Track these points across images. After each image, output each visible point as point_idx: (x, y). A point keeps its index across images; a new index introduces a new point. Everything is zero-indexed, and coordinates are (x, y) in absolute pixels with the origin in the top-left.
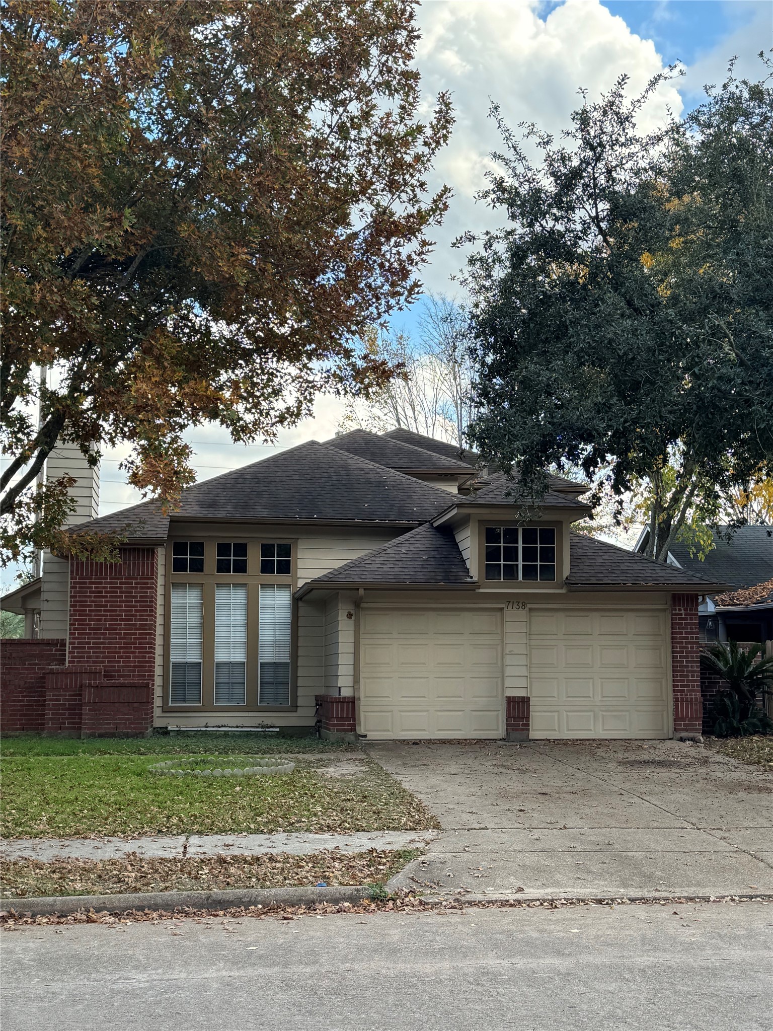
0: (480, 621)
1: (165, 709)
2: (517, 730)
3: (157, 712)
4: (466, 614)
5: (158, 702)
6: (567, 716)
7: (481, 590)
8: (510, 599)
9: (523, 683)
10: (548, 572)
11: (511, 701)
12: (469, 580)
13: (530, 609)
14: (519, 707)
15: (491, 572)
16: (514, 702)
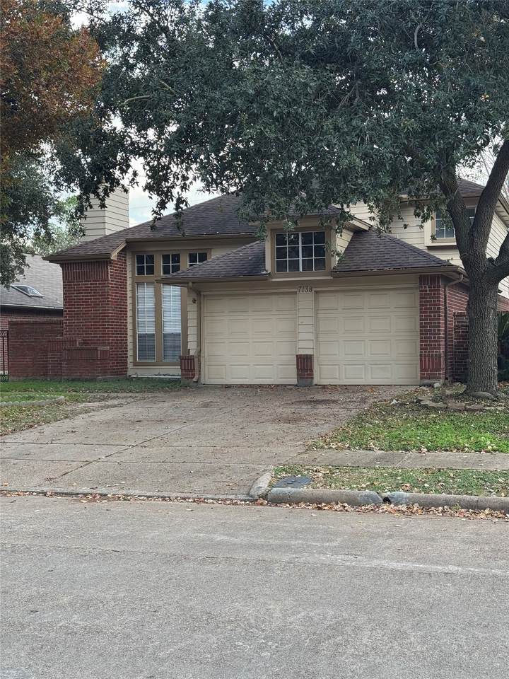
0: (284, 302)
1: (135, 364)
2: (303, 378)
3: (130, 366)
4: (274, 298)
5: (130, 360)
6: (345, 368)
7: (274, 280)
8: (302, 285)
9: (311, 345)
10: (321, 264)
11: (299, 358)
12: (265, 272)
13: (316, 292)
14: (304, 362)
15: (281, 267)
16: (300, 358)
